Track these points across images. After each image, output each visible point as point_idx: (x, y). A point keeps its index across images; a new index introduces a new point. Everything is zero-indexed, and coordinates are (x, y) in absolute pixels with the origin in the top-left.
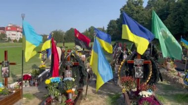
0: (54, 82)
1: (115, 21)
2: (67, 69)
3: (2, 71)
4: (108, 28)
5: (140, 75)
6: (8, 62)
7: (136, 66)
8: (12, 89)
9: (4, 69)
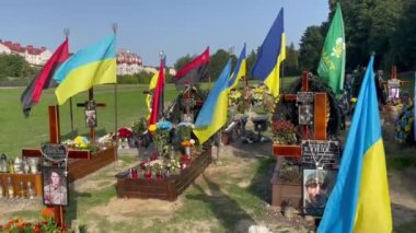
0: (162, 129)
1: (318, 28)
2: (185, 112)
3: (86, 117)
4: (301, 45)
5: (308, 119)
6: (94, 103)
7: (300, 103)
8: (101, 145)
9: (88, 113)
